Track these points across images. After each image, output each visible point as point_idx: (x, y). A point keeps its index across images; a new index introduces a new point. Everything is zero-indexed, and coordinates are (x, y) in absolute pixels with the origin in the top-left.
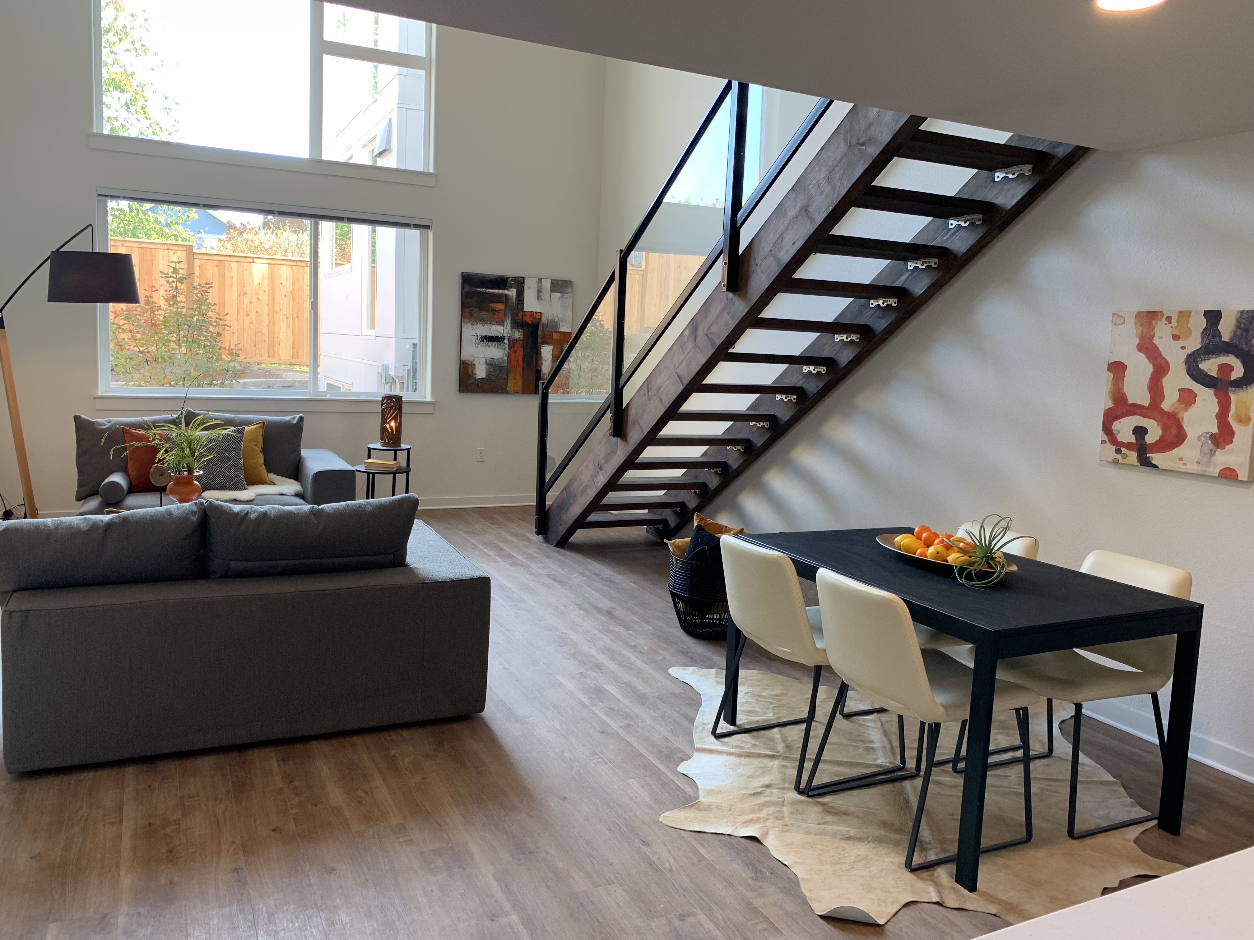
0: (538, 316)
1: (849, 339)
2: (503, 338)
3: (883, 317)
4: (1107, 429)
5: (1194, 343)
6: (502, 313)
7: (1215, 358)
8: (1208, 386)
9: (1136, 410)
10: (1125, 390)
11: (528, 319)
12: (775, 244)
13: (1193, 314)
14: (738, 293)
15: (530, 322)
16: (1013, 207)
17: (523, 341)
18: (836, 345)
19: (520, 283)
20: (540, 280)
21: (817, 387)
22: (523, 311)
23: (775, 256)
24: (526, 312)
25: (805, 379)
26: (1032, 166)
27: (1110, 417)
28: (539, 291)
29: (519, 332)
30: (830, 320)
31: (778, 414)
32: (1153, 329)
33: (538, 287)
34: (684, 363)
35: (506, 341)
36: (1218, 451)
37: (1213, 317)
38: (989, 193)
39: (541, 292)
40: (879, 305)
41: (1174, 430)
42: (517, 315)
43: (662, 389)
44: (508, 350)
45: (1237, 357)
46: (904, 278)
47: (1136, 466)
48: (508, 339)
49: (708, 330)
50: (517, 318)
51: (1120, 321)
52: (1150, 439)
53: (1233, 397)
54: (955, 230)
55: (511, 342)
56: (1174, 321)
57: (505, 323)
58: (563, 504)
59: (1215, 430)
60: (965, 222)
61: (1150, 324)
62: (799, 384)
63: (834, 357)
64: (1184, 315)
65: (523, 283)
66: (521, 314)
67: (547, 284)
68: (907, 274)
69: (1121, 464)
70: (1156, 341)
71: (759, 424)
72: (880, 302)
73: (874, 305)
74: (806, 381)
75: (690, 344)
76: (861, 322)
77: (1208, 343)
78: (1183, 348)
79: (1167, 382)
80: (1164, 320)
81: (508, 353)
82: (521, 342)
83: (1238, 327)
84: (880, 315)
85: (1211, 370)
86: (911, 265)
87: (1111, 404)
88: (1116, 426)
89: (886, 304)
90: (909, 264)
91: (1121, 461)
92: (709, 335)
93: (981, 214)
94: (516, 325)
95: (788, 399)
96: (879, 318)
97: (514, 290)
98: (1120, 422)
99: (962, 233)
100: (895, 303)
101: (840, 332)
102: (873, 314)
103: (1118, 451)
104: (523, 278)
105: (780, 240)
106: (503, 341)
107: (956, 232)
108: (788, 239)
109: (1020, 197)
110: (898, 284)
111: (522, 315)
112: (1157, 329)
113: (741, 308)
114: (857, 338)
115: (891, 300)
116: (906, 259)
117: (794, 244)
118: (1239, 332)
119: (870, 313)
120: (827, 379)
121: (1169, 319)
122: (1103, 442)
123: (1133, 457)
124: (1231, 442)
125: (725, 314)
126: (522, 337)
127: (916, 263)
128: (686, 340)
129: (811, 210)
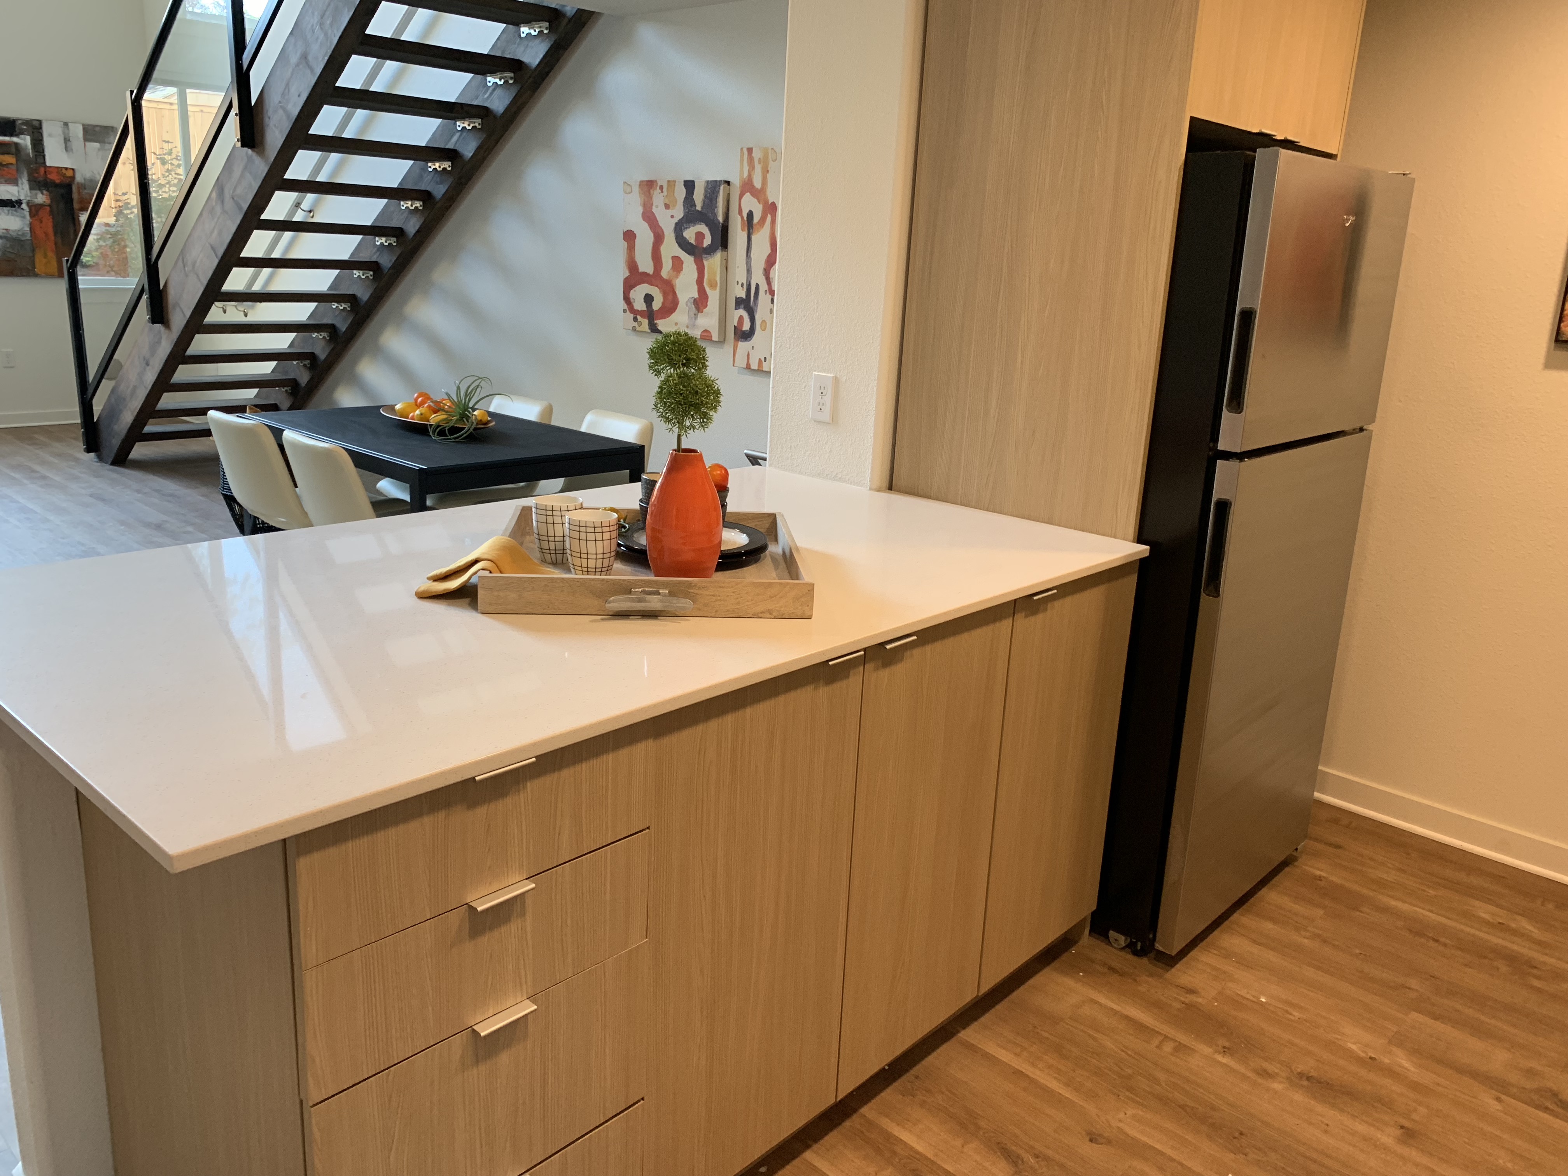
0: (69, 174)
1: (414, 206)
2: (19, 202)
3: (441, 183)
4: (627, 299)
5: (679, 212)
6: (14, 168)
7: (693, 226)
8: (689, 254)
9: (644, 278)
10: (636, 260)
11: (53, 177)
12: (283, 94)
13: (677, 183)
14: (256, 150)
15: (58, 181)
16: (538, 65)
17: (50, 206)
18: (403, 214)
19: (35, 129)
20: (66, 124)
21: (390, 261)
22: (46, 167)
23: (284, 109)
24: (50, 167)
25: (378, 253)
26: (548, 24)
27: (629, 285)
28: (67, 140)
29: (42, 193)
30: (395, 185)
31: (359, 294)
32: (651, 198)
33: (64, 133)
34: (216, 232)
35: (24, 206)
36: (699, 314)
37: (690, 185)
38: (518, 49)
39: (69, 140)
40: (436, 169)
41: (670, 297)
42: (36, 170)
43: (198, 264)
44: (28, 217)
45: (707, 225)
46: (455, 138)
47: (648, 332)
48: (28, 204)
49: (233, 192)
50: (36, 175)
51: (629, 190)
52: (657, 305)
53: (705, 263)
54: (493, 87)
55: (33, 209)
56: (665, 189)
57: (20, 182)
58: (112, 412)
59: (696, 296)
60: (500, 80)
61: (650, 193)
62: (374, 259)
63: (403, 227)
64: (671, 184)
65: (41, 128)
66: (42, 170)
67: (77, 131)
68: (458, 134)
69: (638, 331)
70: (654, 210)
71: (341, 306)
72: (437, 165)
73: (432, 168)
74: (380, 254)
75: (218, 209)
76: (423, 188)
77: (688, 212)
78: (672, 217)
79: (663, 249)
80: (658, 190)
81: (31, 224)
82: (48, 208)
83: (706, 196)
84: (438, 180)
85: (690, 237)
86: (460, 125)
87: (627, 274)
88: (633, 294)
89: (442, 167)
90: (458, 123)
91: (638, 329)
92: (235, 199)
93: (512, 72)
94: (36, 184)
95: (365, 275)
96: (437, 183)
97: (28, 138)
98: (635, 291)
99: (499, 91)
100: (449, 166)
101: (405, 199)
102: (433, 178)
103: (635, 319)
104: (40, 122)
105: (287, 90)
106: (19, 207)
107: (494, 90)
108: (294, 90)
109: (541, 56)
110: (450, 146)
111: (45, 172)
112: (654, 197)
113: (261, 167)
114: (421, 206)
115: (445, 163)
116: (455, 119)
117: (299, 96)
118: (707, 201)
119: (430, 177)
120: (398, 252)
121: (661, 187)
122: (625, 311)
123: (645, 322)
124: (706, 306)
125: (247, 175)
126: (48, 202)
127: (464, 123)
128: (214, 204)
129: (310, 58)
